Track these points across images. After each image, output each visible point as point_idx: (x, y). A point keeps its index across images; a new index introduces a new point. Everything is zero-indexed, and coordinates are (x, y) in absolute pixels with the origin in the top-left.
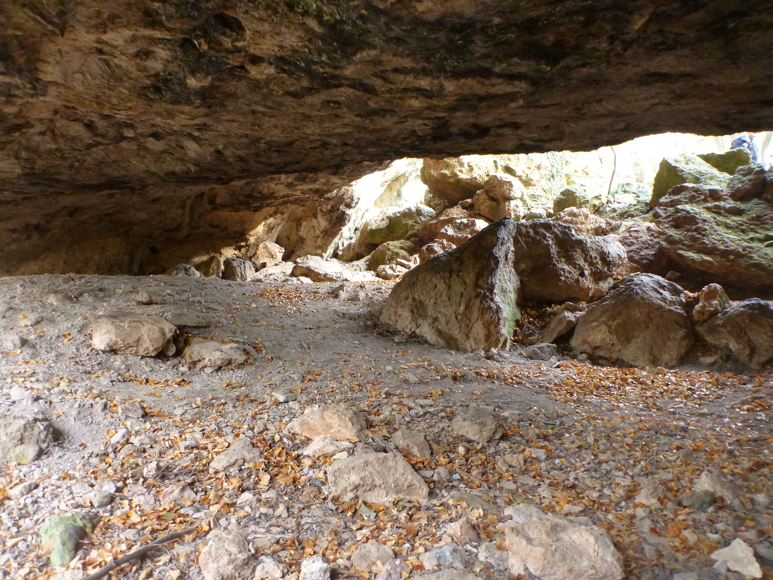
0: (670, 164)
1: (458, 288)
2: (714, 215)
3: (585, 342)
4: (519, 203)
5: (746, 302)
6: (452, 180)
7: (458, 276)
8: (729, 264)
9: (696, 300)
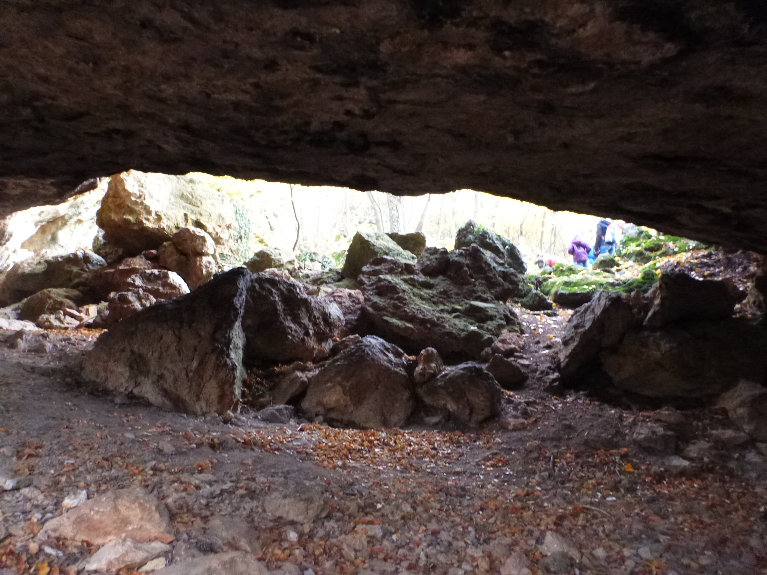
0: (363, 238)
1: (190, 341)
2: (411, 287)
3: (320, 403)
4: (210, 259)
5: (463, 366)
6: (136, 228)
7: (190, 327)
8: (427, 331)
9: (415, 364)
